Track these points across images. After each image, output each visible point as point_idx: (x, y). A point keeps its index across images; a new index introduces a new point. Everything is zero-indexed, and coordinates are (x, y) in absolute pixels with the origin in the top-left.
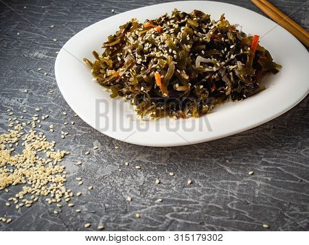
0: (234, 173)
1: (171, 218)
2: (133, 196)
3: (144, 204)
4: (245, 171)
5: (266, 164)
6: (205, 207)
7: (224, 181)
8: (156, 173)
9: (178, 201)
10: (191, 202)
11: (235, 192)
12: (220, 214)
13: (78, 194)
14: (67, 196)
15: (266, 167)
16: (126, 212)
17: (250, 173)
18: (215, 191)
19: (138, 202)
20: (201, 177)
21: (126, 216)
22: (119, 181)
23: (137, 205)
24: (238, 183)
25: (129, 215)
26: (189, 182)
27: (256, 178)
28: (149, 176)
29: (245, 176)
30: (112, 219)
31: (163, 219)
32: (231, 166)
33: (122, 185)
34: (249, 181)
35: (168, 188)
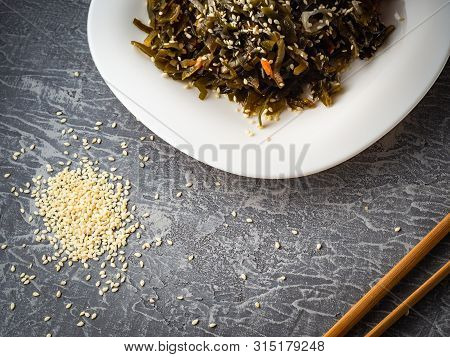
0: (375, 230)
1: (299, 308)
2: (248, 270)
3: (263, 285)
4: (389, 225)
5: (415, 212)
7: (363, 244)
8: (274, 231)
9: (307, 279)
10: (323, 281)
11: (378, 263)
15: (417, 218)
16: (241, 299)
17: (397, 229)
18: (352, 261)
19: (255, 282)
20: (335, 237)
21: (242, 306)
22: (227, 244)
23: (254, 287)
24: (382, 247)
25: (246, 303)
26: (319, 246)
27: (403, 239)
28: (265, 235)
29: (390, 235)
30: (225, 311)
31: (289, 310)
32: (371, 217)
33: (232, 251)
34: (395, 244)
35: (292, 257)
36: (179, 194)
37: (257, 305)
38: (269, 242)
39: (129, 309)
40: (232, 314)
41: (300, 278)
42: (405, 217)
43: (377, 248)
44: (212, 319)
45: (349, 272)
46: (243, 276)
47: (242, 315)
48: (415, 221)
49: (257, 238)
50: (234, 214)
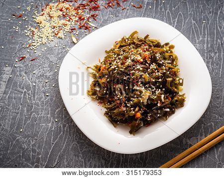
0: (56, 113)
1: (23, 92)
2: (37, 73)
3: (31, 79)
4: (58, 118)
5: (64, 126)
6: (32, 104)
7: (50, 109)
8: (53, 79)
9: (35, 92)
10: (34, 98)
11: (43, 115)
12: (28, 111)
13: (35, 51)
14: (34, 47)
16: (26, 73)
17: (56, 120)
18: (43, 106)
19: (33, 76)
20: (51, 100)
22: (47, 65)
23: (31, 76)
24: (49, 116)
25: (24, 75)
26: (48, 94)
27: (53, 123)
28: (51, 77)
29: (54, 118)
30: (21, 69)
31: (23, 88)
32: (61, 111)
33: (44, 67)
34: (50, 120)
35: (43, 87)
36: (64, 47)
37: (24, 78)
38: (48, 78)
39: (20, 40)
40: (20, 71)
41: (35, 90)
43: (48, 114)
44: (18, 65)
45: (38, 106)
46: (34, 72)
47: (20, 74)
48: (60, 126)
49: (49, 74)
50: (58, 65)
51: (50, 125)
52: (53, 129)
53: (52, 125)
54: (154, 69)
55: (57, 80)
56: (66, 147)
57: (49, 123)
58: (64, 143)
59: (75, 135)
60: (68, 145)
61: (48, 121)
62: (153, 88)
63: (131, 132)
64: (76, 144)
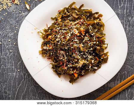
0: (18, 65)
4: (20, 68)
7: (13, 62)
11: (9, 67)
17: (19, 70)
18: (8, 60)
20: (14, 55)
24: (13, 67)
26: (11, 51)
27: (16, 72)
28: (12, 37)
29: (17, 69)
34: (15, 70)
35: (7, 45)
36: (20, 12)
38: (10, 38)
42: (23, 72)
43: (13, 66)
48: (22, 75)
49: (11, 35)
50: (17, 28)
51: (15, 74)
52: (17, 77)
53: (16, 74)
54: (87, 40)
55: (17, 40)
56: (27, 90)
57: (14, 72)
58: (25, 87)
59: (32, 81)
60: (28, 88)
61: (13, 71)
62: (87, 55)
63: (70, 82)
64: (33, 88)
